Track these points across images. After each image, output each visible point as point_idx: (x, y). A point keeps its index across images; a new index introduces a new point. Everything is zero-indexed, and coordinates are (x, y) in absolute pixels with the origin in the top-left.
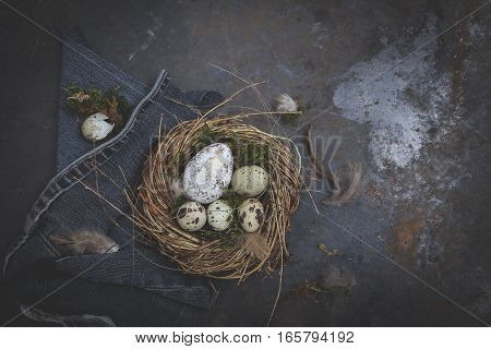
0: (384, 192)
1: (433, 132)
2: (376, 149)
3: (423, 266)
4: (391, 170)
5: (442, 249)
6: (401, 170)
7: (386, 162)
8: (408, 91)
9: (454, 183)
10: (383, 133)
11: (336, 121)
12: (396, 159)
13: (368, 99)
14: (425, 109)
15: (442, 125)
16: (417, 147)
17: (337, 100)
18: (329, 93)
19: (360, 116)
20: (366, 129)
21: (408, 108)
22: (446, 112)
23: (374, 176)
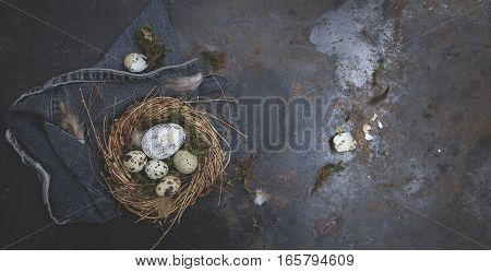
0: (347, 105)
1: (381, 61)
2: (341, 75)
3: (373, 158)
4: (351, 89)
5: (387, 146)
6: (358, 89)
7: (348, 83)
8: (363, 32)
9: (396, 99)
10: (345, 62)
11: (312, 53)
12: (355, 81)
13: (335, 38)
14: (375, 45)
15: (388, 56)
16: (370, 73)
17: (312, 38)
18: (307, 33)
19: (328, 50)
20: (334, 59)
21: (364, 44)
22: (390, 46)
23: (339, 95)
